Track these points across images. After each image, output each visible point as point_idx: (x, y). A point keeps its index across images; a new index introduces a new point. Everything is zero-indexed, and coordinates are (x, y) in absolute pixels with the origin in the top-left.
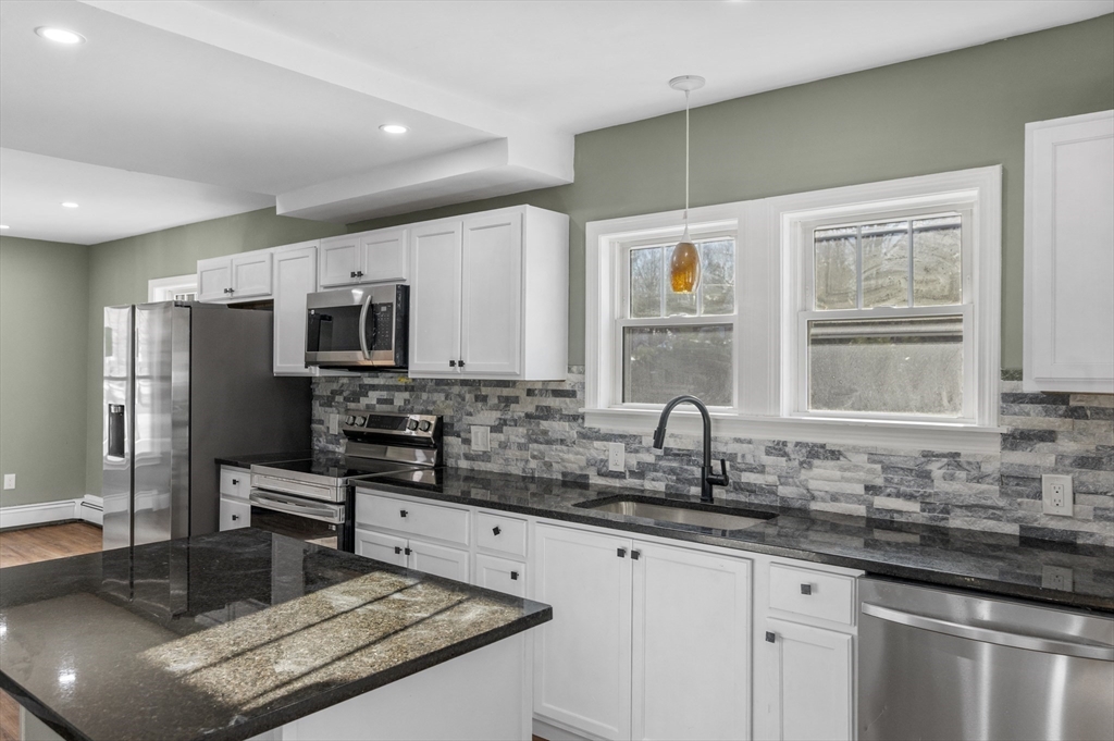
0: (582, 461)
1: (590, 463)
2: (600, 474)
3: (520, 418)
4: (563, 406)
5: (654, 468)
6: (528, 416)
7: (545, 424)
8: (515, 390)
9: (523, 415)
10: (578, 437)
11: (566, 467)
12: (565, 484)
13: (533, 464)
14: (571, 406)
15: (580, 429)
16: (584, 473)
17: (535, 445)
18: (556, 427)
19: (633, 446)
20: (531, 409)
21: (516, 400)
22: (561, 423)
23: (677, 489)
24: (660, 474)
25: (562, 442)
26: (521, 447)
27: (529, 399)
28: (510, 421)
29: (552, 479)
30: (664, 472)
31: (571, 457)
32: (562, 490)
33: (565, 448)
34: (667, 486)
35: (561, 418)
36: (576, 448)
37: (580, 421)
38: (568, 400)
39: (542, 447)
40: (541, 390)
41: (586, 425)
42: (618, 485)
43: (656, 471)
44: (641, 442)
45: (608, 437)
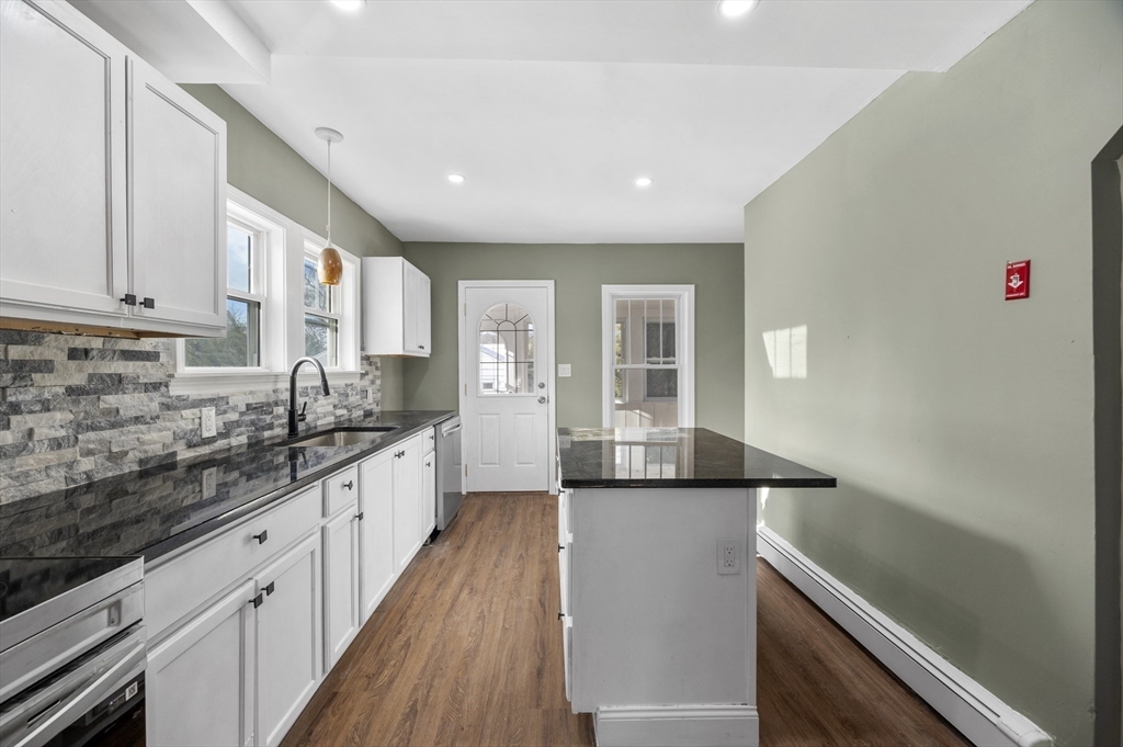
0: (167, 436)
1: (176, 437)
2: (190, 446)
3: (56, 396)
4: (140, 372)
5: (237, 424)
6: (71, 391)
7: (111, 400)
8: (40, 349)
9: (61, 390)
10: (161, 409)
11: (146, 452)
12: (144, 474)
13: (87, 464)
14: (151, 371)
15: (164, 400)
16: (171, 450)
17: (92, 435)
18: (128, 402)
19: (222, 408)
20: (78, 379)
21: (46, 366)
22: (136, 395)
23: (257, 437)
24: (243, 429)
25: (137, 420)
26: (57, 444)
27: (73, 364)
28: (32, 403)
29: (122, 476)
30: (247, 426)
31: (154, 436)
32: (143, 481)
33: (143, 427)
34: (249, 438)
35: (135, 389)
36: (160, 424)
37: (163, 389)
38: (148, 364)
39: (106, 434)
40: (100, 351)
41: (172, 393)
42: (208, 451)
43: (239, 426)
44: (228, 403)
45: (199, 403)
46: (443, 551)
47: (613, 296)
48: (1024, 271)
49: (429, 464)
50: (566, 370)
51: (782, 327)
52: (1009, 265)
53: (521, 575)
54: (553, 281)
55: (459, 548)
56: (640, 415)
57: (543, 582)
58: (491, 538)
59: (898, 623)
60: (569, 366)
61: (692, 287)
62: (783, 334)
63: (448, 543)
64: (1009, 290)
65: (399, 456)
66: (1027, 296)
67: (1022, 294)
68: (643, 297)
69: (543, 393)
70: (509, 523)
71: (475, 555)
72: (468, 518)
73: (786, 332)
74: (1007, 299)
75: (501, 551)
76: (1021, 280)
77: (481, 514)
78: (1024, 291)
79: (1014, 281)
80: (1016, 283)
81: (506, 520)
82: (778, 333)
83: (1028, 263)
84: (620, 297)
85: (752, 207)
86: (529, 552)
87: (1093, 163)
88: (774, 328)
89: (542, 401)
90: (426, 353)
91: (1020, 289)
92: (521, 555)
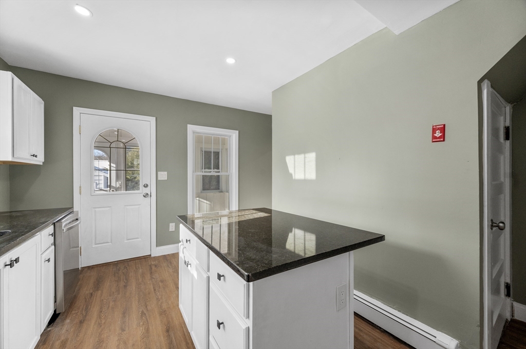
46: (64, 331)
47: (194, 132)
48: (443, 129)
49: (49, 260)
50: (163, 176)
51: (299, 153)
52: (433, 126)
53: (147, 330)
54: (155, 118)
55: (81, 322)
56: (199, 200)
57: (168, 331)
58: (112, 304)
59: (371, 297)
60: (166, 173)
61: (237, 132)
62: (299, 158)
63: (68, 321)
64: (434, 137)
65: (11, 265)
66: (444, 141)
67: (442, 139)
68: (213, 134)
69: (147, 190)
70: (125, 286)
71: (100, 325)
72: (86, 291)
73: (302, 156)
74: (433, 142)
75: (124, 313)
76: (440, 133)
77: (98, 285)
78: (443, 138)
79: (437, 134)
80: (438, 134)
81: (122, 284)
82: (297, 156)
83: (444, 125)
84: (198, 133)
85: (276, 93)
86: (149, 308)
87: (478, 82)
88: (294, 154)
89: (146, 196)
90: (40, 160)
91: (440, 137)
92: (143, 312)
